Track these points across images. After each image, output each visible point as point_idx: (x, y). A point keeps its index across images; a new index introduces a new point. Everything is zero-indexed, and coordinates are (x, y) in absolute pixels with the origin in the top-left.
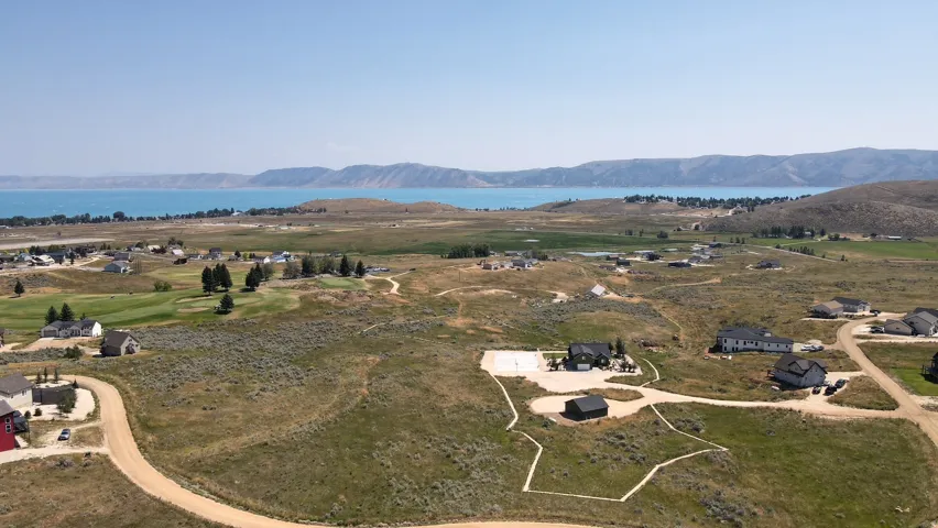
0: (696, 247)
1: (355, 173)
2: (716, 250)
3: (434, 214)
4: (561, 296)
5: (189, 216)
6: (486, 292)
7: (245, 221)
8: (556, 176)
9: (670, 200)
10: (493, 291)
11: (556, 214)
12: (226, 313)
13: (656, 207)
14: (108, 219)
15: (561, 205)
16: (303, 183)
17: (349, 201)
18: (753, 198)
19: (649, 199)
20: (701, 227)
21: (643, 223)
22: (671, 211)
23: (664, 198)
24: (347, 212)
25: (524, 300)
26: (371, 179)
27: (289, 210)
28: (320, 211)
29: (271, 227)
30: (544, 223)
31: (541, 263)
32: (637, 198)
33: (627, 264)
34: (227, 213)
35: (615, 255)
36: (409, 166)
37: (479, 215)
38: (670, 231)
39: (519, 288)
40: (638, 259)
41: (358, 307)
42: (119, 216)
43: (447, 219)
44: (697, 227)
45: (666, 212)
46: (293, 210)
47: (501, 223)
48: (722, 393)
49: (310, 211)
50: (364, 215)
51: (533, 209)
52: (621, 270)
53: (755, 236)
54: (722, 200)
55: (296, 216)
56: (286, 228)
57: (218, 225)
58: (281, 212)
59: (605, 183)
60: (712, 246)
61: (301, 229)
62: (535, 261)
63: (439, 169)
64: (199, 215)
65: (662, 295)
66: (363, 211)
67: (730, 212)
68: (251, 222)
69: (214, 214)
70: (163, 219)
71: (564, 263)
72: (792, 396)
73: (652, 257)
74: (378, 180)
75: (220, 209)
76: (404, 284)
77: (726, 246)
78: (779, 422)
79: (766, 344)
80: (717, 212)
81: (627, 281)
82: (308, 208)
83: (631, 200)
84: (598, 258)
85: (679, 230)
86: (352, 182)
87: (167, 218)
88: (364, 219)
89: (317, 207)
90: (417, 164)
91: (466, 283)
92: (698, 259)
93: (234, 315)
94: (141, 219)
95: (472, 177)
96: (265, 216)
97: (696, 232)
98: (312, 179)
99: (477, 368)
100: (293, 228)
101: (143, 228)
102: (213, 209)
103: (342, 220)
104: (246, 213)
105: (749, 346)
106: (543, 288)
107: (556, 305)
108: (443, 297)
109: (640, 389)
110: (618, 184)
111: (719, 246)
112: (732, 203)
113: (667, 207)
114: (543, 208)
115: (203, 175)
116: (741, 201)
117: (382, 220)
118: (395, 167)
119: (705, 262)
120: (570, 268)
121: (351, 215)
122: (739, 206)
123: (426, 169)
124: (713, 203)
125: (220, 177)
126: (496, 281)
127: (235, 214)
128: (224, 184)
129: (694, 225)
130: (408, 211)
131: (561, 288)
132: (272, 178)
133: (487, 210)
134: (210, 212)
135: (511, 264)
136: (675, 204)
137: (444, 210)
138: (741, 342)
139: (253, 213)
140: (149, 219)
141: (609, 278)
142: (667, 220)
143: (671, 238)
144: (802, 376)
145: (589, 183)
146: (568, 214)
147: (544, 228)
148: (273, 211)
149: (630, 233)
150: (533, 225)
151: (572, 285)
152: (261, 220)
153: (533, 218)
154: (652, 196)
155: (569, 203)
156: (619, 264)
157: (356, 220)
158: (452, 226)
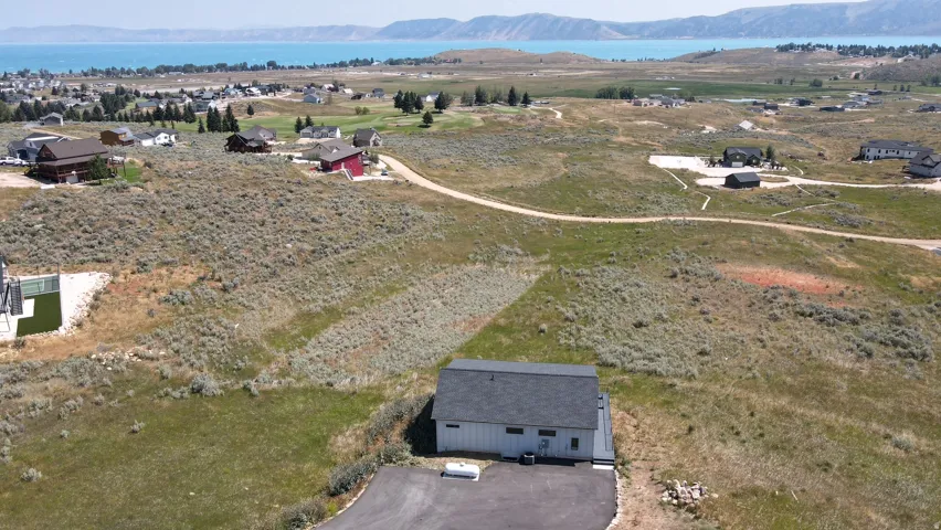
0: (852, 94)
1: (481, 25)
2: (875, 97)
3: (570, 65)
4: (709, 129)
5: (334, 65)
6: (639, 123)
7: (387, 70)
8: (698, 26)
9: (830, 48)
10: (645, 122)
11: (697, 65)
12: (427, 127)
13: (811, 56)
14: (263, 68)
15: (704, 55)
16: (429, 35)
17: (483, 51)
18: (929, 45)
19: (805, 48)
20: (861, 76)
21: (797, 73)
22: (829, 61)
23: (823, 47)
24: (481, 63)
25: (675, 130)
26: (498, 32)
27: (424, 61)
28: (455, 61)
29: (413, 76)
30: (686, 73)
31: (688, 103)
32: (791, 47)
33: (774, 108)
34: (367, 63)
35: (764, 101)
36: (539, 17)
37: (615, 65)
38: (825, 80)
39: (668, 121)
40: (787, 104)
41: (533, 126)
42: (272, 65)
43: (582, 69)
44: (857, 77)
45: (822, 61)
46: (430, 61)
47: (642, 72)
48: (859, 180)
49: (445, 61)
50: (499, 65)
51: (674, 60)
52: (769, 112)
53: (924, 84)
54: (891, 49)
55: (432, 65)
56: (427, 76)
57: (362, 73)
58: (418, 62)
59: (753, 34)
60: (871, 94)
61: (441, 77)
62: (682, 102)
63: (571, 20)
64: (342, 64)
65: (812, 130)
66: (500, 61)
67: (900, 60)
68: (392, 71)
69: (356, 63)
70: (311, 67)
71: (708, 105)
72: (922, 182)
73: (802, 103)
74: (505, 32)
75: (361, 59)
76: (565, 113)
77: (886, 94)
78: (904, 194)
79: (907, 153)
80: (884, 61)
81: (774, 121)
82: (443, 58)
83: (783, 49)
84: (745, 104)
85: (836, 79)
86: (480, 34)
87: (314, 67)
88: (500, 69)
89: (452, 58)
90: (546, 15)
91: (621, 115)
92: (853, 105)
93: (434, 128)
94: (292, 67)
95: (605, 28)
96: (403, 66)
97: (856, 81)
98: (438, 32)
99: (648, 164)
100: (434, 76)
101: (298, 75)
102: (354, 59)
103: (479, 70)
104: (386, 63)
105: (890, 154)
106: (692, 122)
107: (706, 135)
108: (602, 123)
109: (788, 177)
110: (770, 34)
111: (879, 93)
112: (904, 51)
113: (825, 57)
114: (683, 59)
115: (332, 27)
116: (915, 50)
117: (519, 69)
118: (524, 17)
119: (861, 107)
120: (717, 108)
121: (485, 65)
122: (911, 54)
123: (557, 20)
124: (881, 51)
125: (349, 29)
126: (649, 115)
127: (375, 63)
128: (353, 37)
129: (854, 74)
130: (542, 61)
131: (709, 123)
132: (399, 30)
133: (624, 61)
134: (351, 62)
135: (660, 102)
136: (834, 52)
137: (579, 61)
138: (883, 151)
139: (392, 62)
140: (299, 67)
141: (757, 117)
142: (822, 70)
143: (824, 86)
144: (932, 167)
145: (734, 34)
146: (712, 64)
147: (686, 77)
148: (409, 61)
149: (780, 82)
150: (674, 75)
151: (717, 121)
152: (400, 70)
153: (674, 68)
154: (809, 44)
155: (713, 53)
156: (767, 108)
157: (491, 69)
158: (588, 76)
